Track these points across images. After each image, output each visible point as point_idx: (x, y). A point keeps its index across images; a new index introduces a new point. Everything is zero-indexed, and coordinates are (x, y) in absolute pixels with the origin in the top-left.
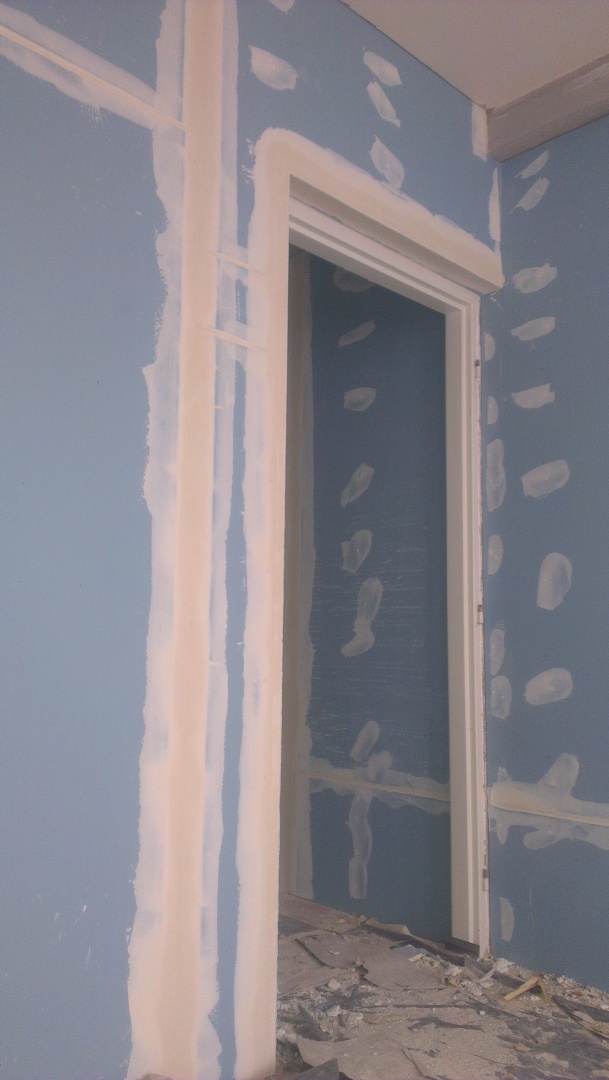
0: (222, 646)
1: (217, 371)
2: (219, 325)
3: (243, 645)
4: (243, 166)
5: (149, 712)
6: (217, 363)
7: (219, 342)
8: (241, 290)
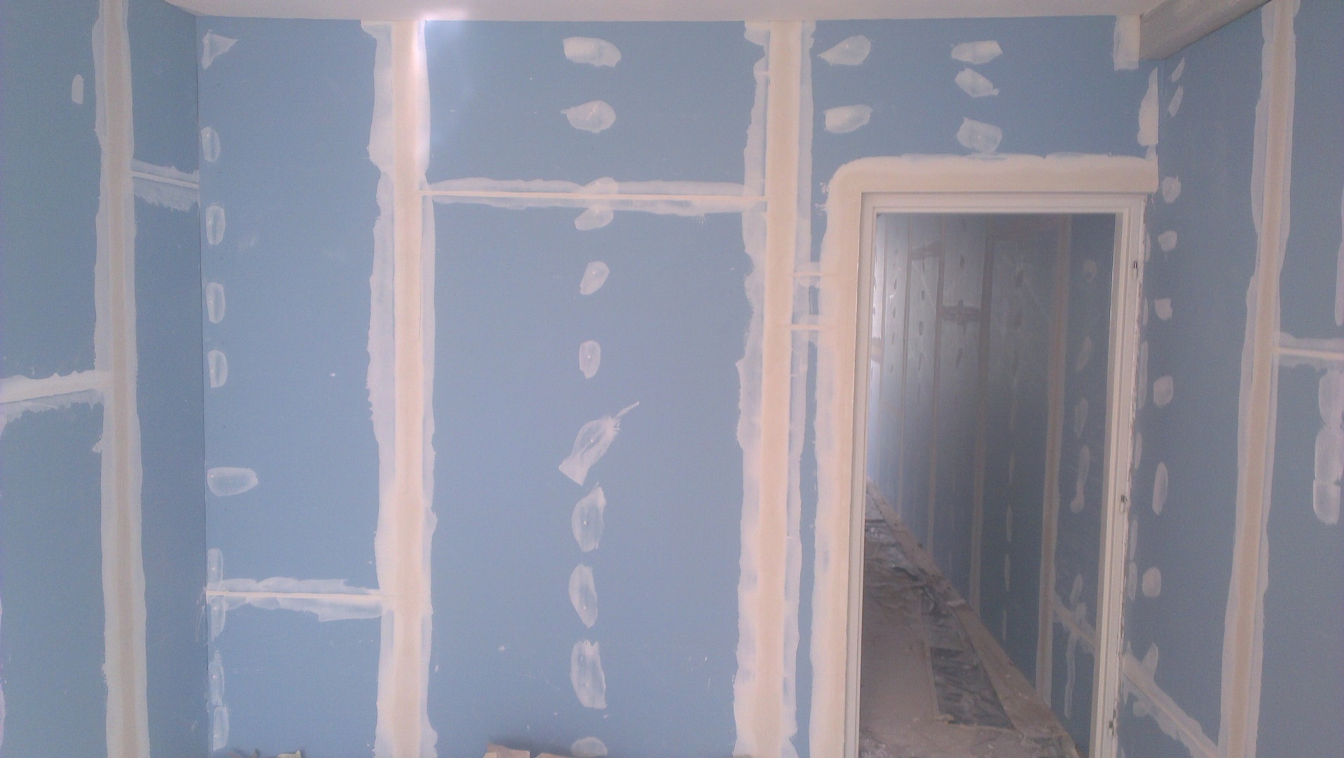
0: (796, 527)
1: (792, 352)
2: (794, 321)
3: (814, 528)
4: (817, 205)
5: (743, 563)
6: (793, 347)
7: (794, 333)
8: (814, 293)
